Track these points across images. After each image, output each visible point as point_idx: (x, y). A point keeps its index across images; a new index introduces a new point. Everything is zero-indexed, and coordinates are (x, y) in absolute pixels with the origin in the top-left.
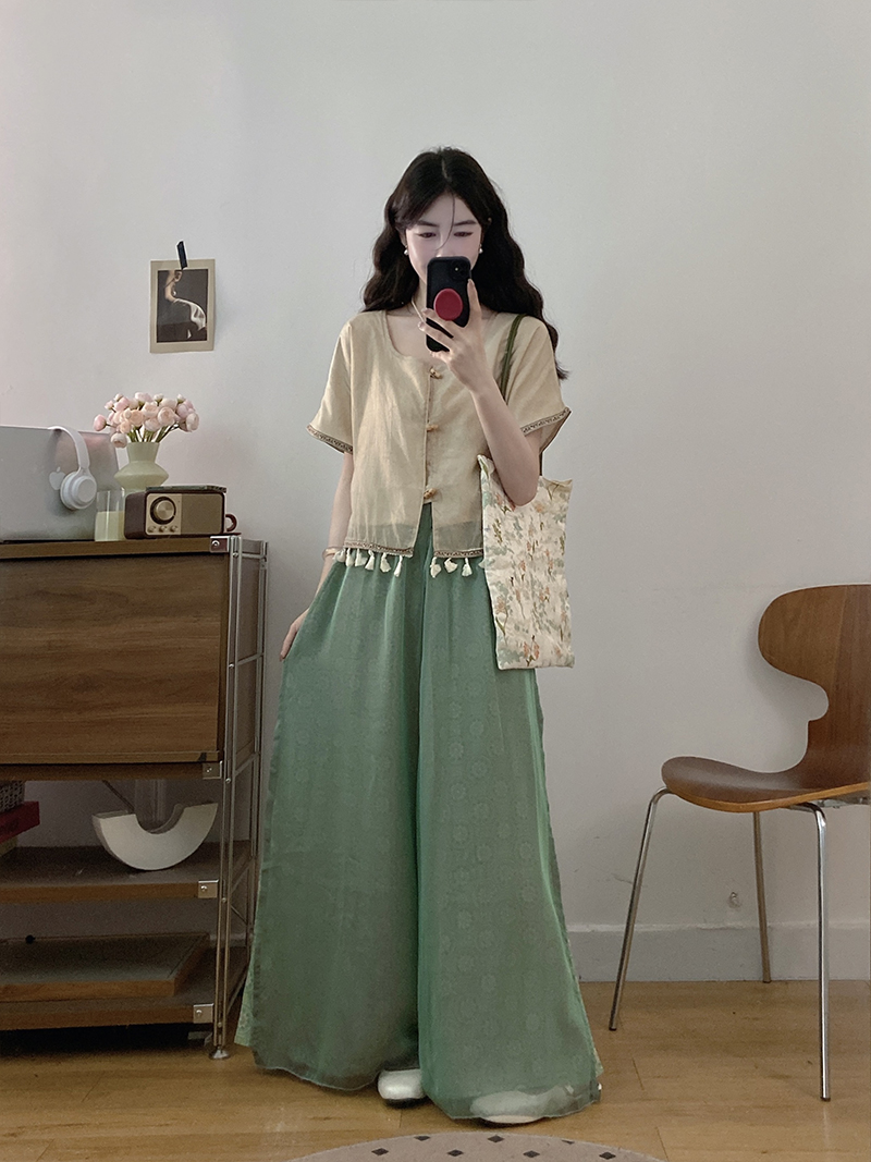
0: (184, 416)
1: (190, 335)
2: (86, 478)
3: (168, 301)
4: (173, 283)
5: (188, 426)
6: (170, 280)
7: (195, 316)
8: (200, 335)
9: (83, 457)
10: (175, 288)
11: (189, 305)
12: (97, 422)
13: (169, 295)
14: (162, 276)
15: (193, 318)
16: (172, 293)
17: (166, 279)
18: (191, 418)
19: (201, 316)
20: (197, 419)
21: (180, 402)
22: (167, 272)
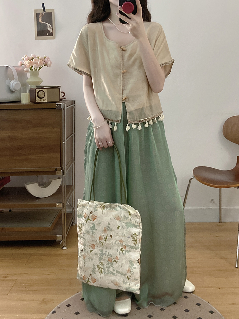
0: (47, 62)
1: (47, 34)
2: (17, 82)
3: (40, 23)
4: (41, 17)
5: (48, 65)
6: (40, 15)
7: (49, 28)
8: (51, 34)
9: (16, 75)
10: (42, 19)
11: (47, 24)
12: (19, 64)
13: (40, 20)
14: (38, 15)
15: (48, 29)
16: (41, 20)
17: (39, 16)
18: (49, 63)
19: (51, 28)
20: (51, 63)
21: (45, 58)
22: (39, 13)
